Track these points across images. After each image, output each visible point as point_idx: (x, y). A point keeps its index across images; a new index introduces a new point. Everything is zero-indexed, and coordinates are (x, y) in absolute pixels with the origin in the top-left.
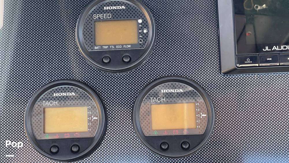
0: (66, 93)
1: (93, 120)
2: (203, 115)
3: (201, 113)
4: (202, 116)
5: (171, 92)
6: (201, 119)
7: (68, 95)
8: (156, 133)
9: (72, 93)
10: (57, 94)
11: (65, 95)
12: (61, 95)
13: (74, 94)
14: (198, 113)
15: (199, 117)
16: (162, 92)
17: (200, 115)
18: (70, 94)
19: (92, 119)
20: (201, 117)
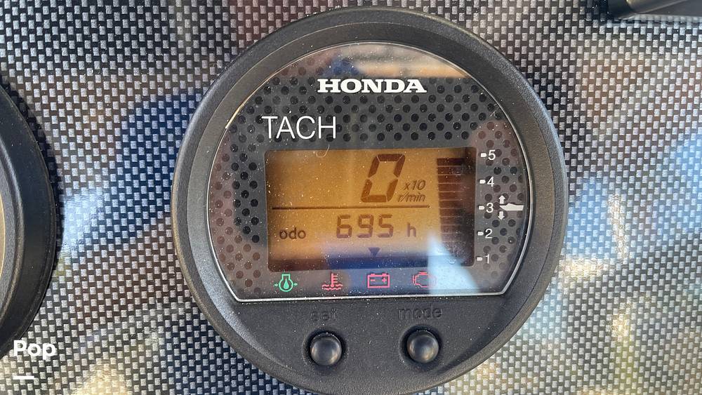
2: (510, 207)
3: (502, 199)
4: (505, 213)
5: (366, 90)
6: (496, 223)
8: (286, 286)
14: (488, 198)
15: (488, 216)
16: (323, 89)
17: (497, 206)
20: (501, 216)
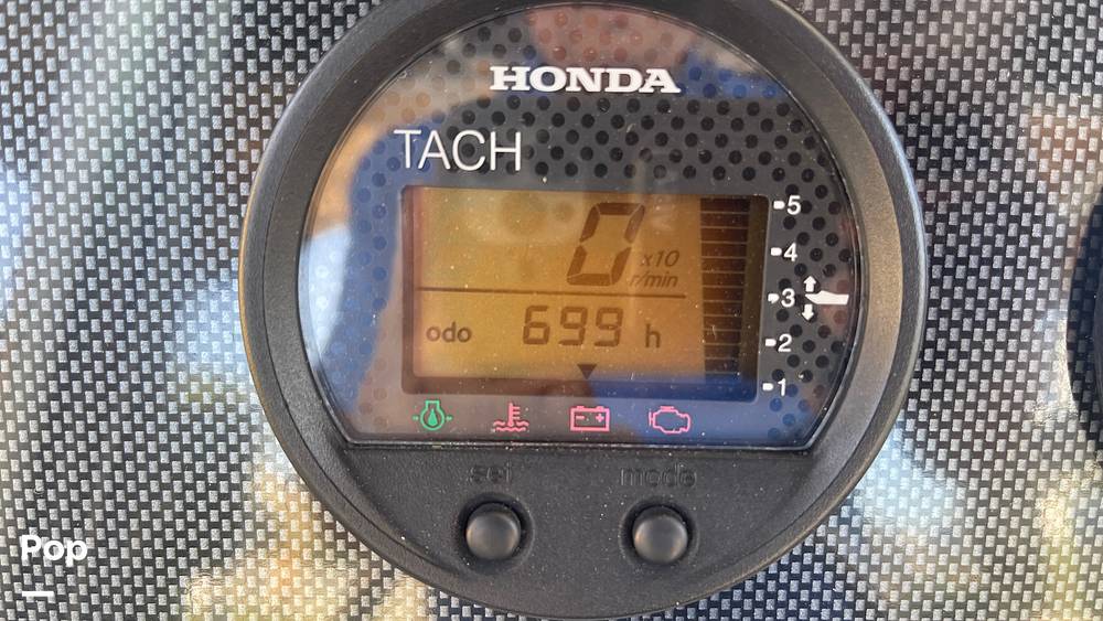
0: (598, 72)
1: (808, 313)
7: (614, 87)
9: (654, 72)
10: (521, 71)
11: (593, 86)
12: (559, 84)
13: (670, 87)
18: (636, 76)
19: (801, 301)
